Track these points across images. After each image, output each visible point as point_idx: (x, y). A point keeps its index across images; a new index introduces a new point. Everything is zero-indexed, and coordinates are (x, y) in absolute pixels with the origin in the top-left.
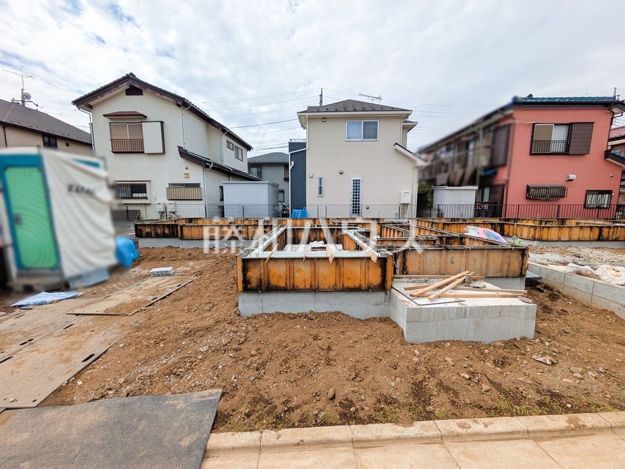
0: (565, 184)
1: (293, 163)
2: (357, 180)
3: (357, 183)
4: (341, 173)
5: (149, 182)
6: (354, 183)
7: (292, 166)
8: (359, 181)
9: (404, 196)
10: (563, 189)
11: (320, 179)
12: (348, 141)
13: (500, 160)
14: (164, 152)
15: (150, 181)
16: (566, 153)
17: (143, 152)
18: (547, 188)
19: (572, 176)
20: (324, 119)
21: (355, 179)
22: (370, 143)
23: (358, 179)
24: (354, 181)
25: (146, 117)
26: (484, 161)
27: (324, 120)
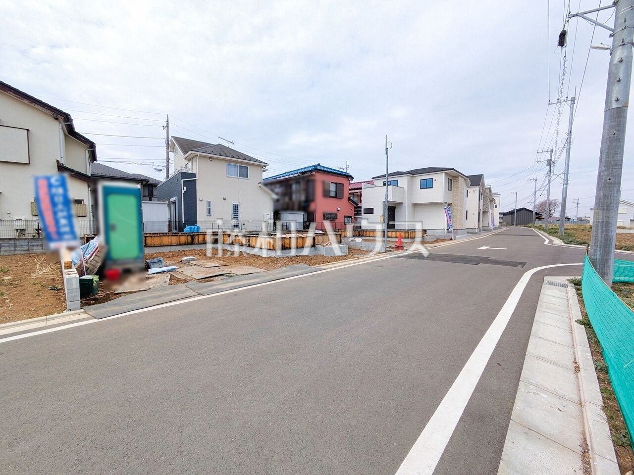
0: (336, 212)
1: (185, 188)
2: (236, 205)
3: (236, 207)
4: (225, 199)
6: (234, 207)
7: (185, 190)
8: (238, 205)
10: (336, 215)
11: (209, 202)
12: (228, 177)
13: (311, 198)
14: (29, 164)
15: (1, 193)
16: (336, 197)
18: (330, 214)
19: (339, 209)
22: (243, 180)
24: (234, 205)
26: (303, 198)
27: (211, 159)
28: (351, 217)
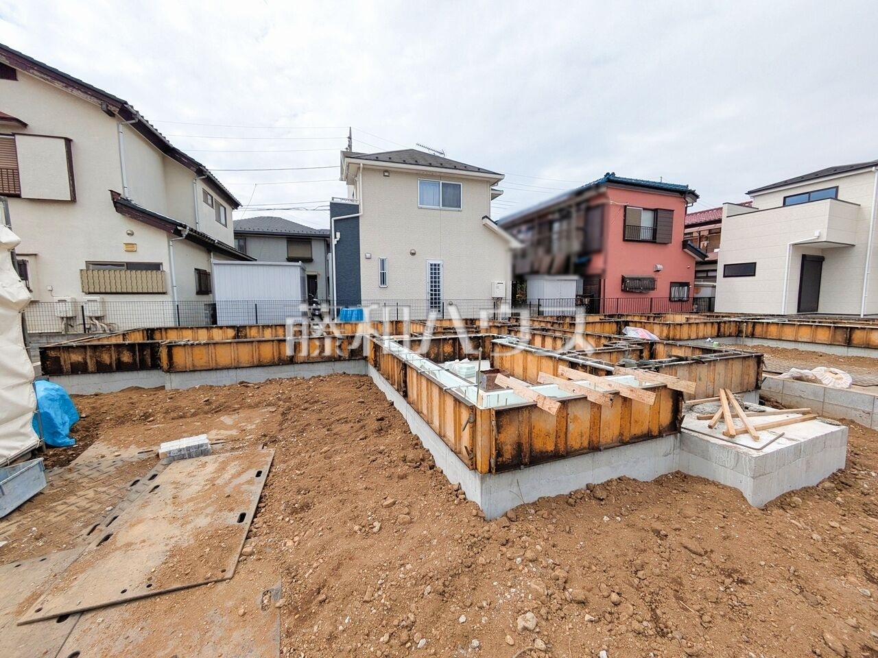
0: (652, 275)
1: (338, 235)
2: (435, 265)
3: (435, 269)
4: (413, 254)
5: (33, 257)
6: (431, 269)
7: (338, 239)
8: (439, 265)
9: (498, 288)
10: (653, 281)
11: (383, 261)
12: (421, 208)
13: (595, 246)
14: (73, 200)
15: (36, 255)
16: (653, 241)
17: (18, 196)
18: (639, 279)
19: (660, 267)
20: (386, 172)
21: (433, 262)
22: (451, 213)
23: (437, 262)
24: (431, 265)
25: (25, 125)
26: (576, 246)
27: (386, 174)
28: (687, 284)
